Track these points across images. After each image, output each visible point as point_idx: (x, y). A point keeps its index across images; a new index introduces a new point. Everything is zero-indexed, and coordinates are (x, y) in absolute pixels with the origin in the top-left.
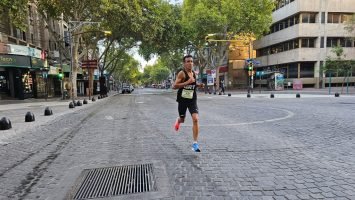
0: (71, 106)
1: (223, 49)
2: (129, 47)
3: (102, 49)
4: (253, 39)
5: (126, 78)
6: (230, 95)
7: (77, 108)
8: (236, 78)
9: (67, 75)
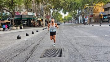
0: (43, 29)
1: (91, 9)
2: (59, 11)
3: (52, 12)
4: (103, 5)
5: (59, 20)
6: (93, 25)
7: (45, 30)
8: (96, 19)
9: (42, 20)
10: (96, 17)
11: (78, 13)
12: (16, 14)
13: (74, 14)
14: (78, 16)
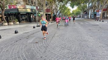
11: (88, 6)
13: (83, 8)
14: (88, 10)
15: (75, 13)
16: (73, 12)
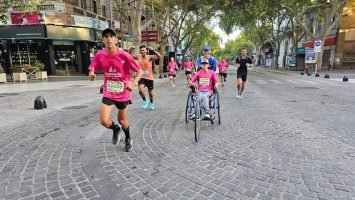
10: (349, 46)
11: (275, 27)
12: (25, 21)
13: (259, 33)
14: (278, 40)
15: (233, 49)
16: (229, 46)
